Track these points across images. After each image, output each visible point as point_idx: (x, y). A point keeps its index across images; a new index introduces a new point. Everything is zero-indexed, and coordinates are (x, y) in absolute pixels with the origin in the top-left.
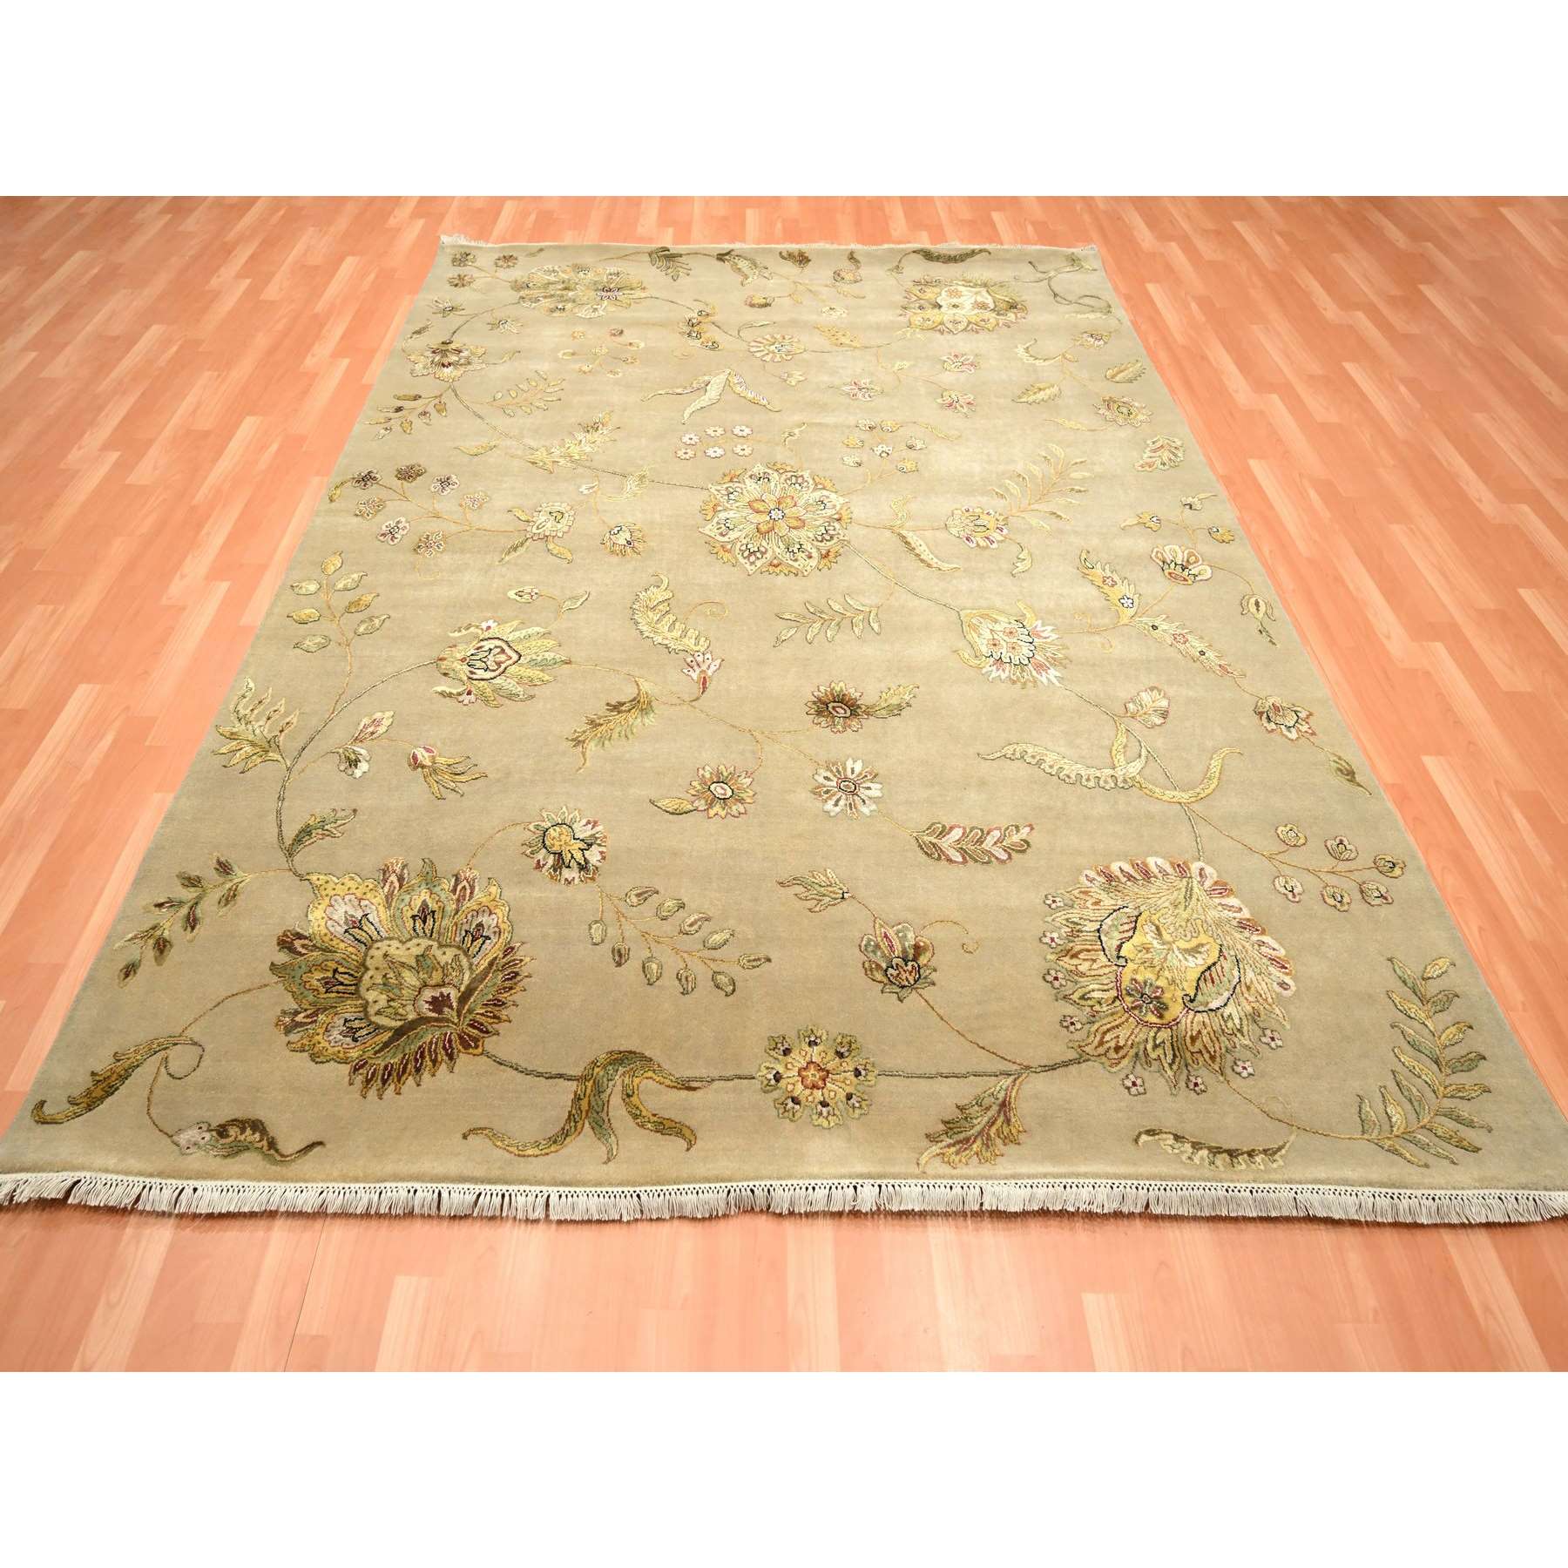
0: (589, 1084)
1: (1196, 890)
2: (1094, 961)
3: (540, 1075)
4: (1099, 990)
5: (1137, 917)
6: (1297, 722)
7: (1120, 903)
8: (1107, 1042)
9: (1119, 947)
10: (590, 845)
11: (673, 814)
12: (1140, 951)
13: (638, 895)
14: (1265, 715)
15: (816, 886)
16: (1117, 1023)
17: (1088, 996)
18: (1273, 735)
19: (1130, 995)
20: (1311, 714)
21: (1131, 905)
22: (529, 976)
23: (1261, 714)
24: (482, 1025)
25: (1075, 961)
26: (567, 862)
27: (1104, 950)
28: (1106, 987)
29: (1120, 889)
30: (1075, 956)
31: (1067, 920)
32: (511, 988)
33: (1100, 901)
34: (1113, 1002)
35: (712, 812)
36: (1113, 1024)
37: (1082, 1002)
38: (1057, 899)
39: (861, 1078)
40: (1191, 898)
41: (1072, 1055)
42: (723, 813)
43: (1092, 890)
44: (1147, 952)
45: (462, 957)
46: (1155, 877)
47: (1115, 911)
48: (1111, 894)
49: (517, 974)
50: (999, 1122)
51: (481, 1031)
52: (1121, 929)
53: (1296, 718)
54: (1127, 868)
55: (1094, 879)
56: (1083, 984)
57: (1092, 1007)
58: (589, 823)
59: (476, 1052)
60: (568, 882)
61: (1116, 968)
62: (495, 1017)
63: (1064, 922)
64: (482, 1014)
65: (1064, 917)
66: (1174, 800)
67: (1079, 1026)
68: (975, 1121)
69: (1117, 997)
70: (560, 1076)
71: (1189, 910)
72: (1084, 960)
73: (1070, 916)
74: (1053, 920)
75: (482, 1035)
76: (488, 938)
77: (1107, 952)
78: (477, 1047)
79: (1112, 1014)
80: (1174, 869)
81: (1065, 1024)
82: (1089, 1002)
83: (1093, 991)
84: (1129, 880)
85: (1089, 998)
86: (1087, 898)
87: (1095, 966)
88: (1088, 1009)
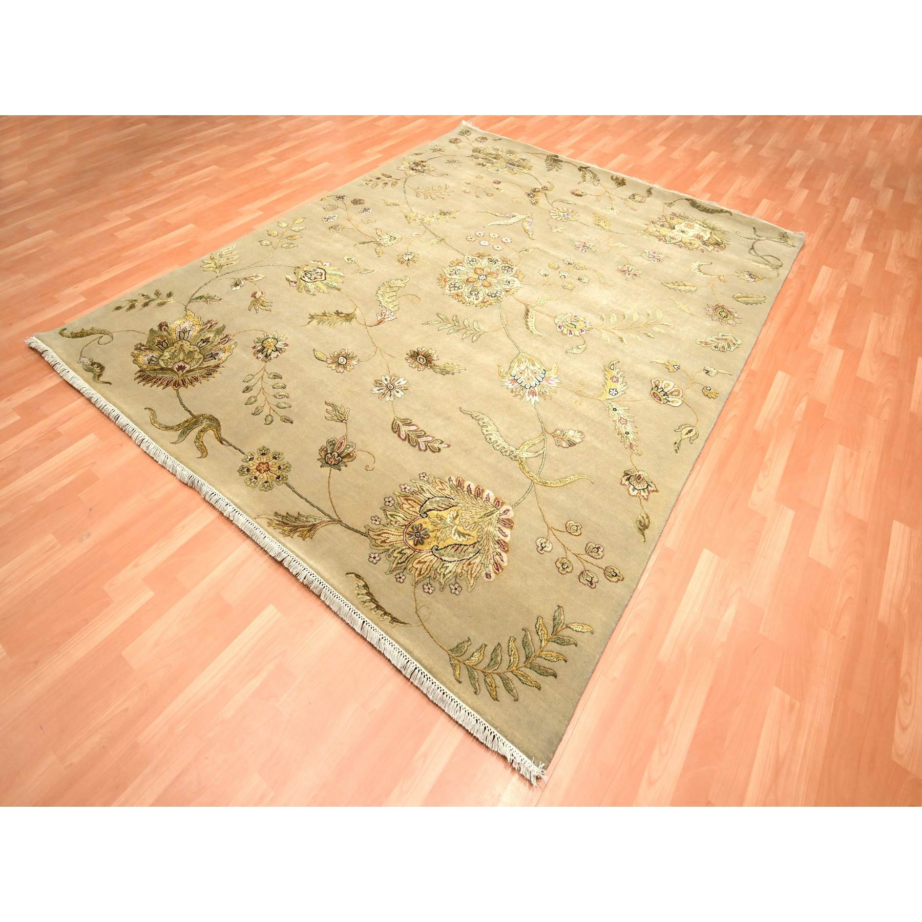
0: (194, 420)
1: (494, 515)
2: (413, 507)
3: (184, 407)
4: (402, 518)
5: (453, 506)
6: (643, 489)
7: (452, 496)
8: (382, 536)
9: (430, 510)
10: (277, 351)
11: (316, 358)
12: (437, 518)
13: (274, 375)
14: (629, 476)
15: (337, 411)
16: (395, 533)
17: (395, 516)
18: (622, 488)
19: (412, 528)
20: (657, 491)
21: (456, 500)
22: (214, 377)
23: (627, 474)
24: (185, 382)
25: (405, 502)
26: (264, 351)
27: (422, 506)
28: (406, 519)
29: (459, 491)
30: (407, 500)
31: (421, 486)
32: (205, 377)
33: (445, 490)
34: (402, 526)
35: (330, 365)
36: (392, 533)
37: (389, 517)
38: (426, 477)
39: (278, 480)
40: (488, 516)
41: (363, 530)
42: (334, 368)
43: (446, 484)
44: (440, 520)
45: (202, 359)
46: (482, 499)
47: (446, 497)
48: (452, 491)
49: (211, 374)
50: (306, 529)
51: (183, 384)
52: (440, 505)
53: (645, 487)
54: (473, 487)
55: (452, 481)
56: (398, 511)
57: (391, 521)
58: (285, 344)
59: (175, 388)
60: (257, 358)
61: (419, 515)
62: (191, 383)
63: (418, 486)
64: (188, 379)
65: (421, 485)
66: (531, 478)
67: (377, 523)
68: (298, 522)
69: (406, 526)
70: (189, 411)
71: (481, 520)
72: (409, 504)
73: (423, 486)
74: (415, 483)
75: (182, 385)
76: (215, 359)
77: (422, 508)
78: (176, 387)
79: (396, 529)
80: (495, 501)
81: (373, 518)
82: (392, 519)
83: (399, 516)
84: (468, 491)
85: (394, 518)
86: (440, 485)
87: (411, 509)
88: (389, 521)
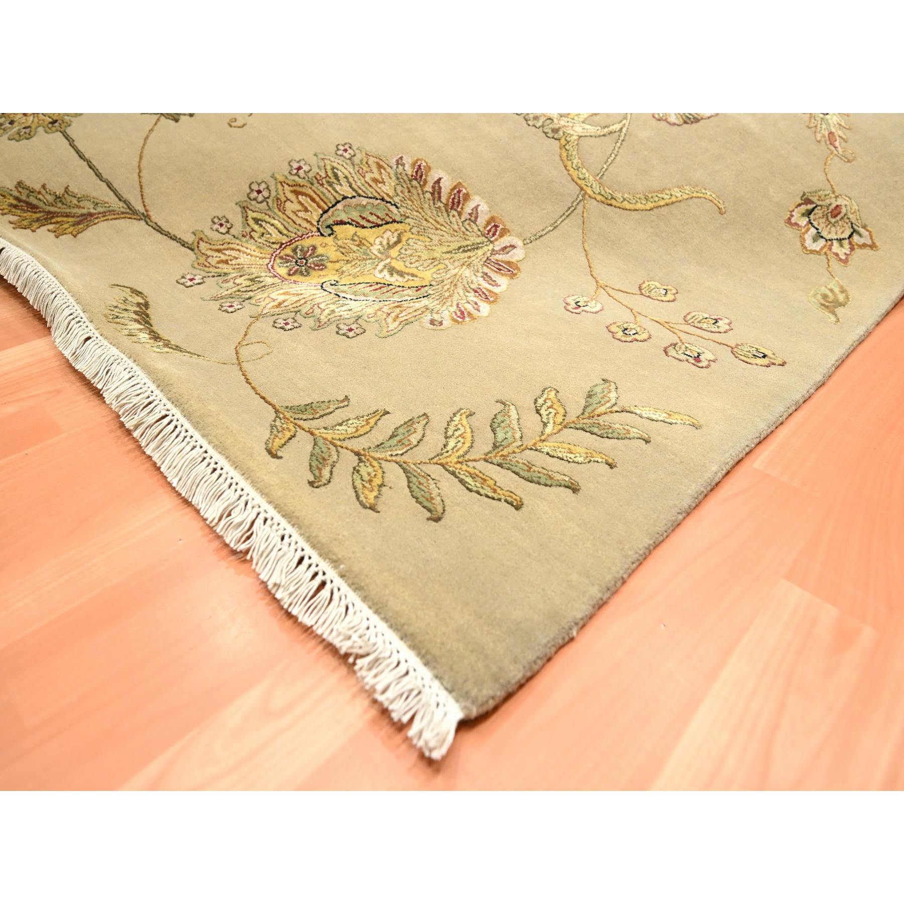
1: (480, 252)
2: (306, 210)
4: (277, 228)
5: (394, 221)
6: (840, 240)
7: (397, 199)
8: (223, 253)
9: (342, 223)
12: (353, 240)
14: (810, 207)
16: (253, 253)
17: (264, 224)
18: (789, 233)
19: (294, 250)
20: (873, 246)
21: (402, 210)
23: (808, 201)
25: (291, 196)
27: (325, 212)
28: (285, 232)
29: (413, 191)
30: (297, 193)
31: (333, 168)
33: (384, 183)
34: (273, 243)
36: (248, 251)
37: (251, 222)
38: (350, 151)
39: (50, 125)
40: (464, 251)
41: (189, 239)
43: (389, 170)
44: (358, 246)
46: (460, 214)
47: (383, 199)
48: (399, 188)
50: (70, 219)
52: (366, 214)
53: (846, 235)
54: (446, 186)
55: (403, 165)
56: (272, 215)
57: (253, 230)
61: (315, 229)
63: (328, 168)
65: (335, 165)
66: (580, 182)
67: (223, 230)
68: (59, 205)
69: (282, 244)
71: (449, 256)
72: (300, 203)
73: (340, 167)
74: (323, 159)
77: (325, 216)
79: (259, 247)
80: (488, 223)
81: (216, 220)
82: (256, 227)
83: (272, 225)
84: (432, 194)
85: (261, 226)
86: (375, 170)
87: (301, 214)
88: (248, 230)
